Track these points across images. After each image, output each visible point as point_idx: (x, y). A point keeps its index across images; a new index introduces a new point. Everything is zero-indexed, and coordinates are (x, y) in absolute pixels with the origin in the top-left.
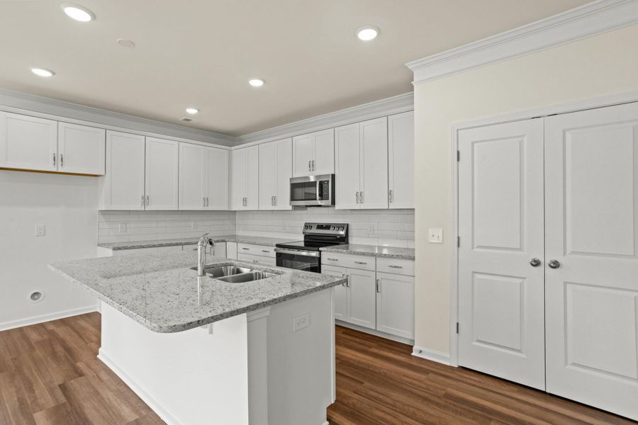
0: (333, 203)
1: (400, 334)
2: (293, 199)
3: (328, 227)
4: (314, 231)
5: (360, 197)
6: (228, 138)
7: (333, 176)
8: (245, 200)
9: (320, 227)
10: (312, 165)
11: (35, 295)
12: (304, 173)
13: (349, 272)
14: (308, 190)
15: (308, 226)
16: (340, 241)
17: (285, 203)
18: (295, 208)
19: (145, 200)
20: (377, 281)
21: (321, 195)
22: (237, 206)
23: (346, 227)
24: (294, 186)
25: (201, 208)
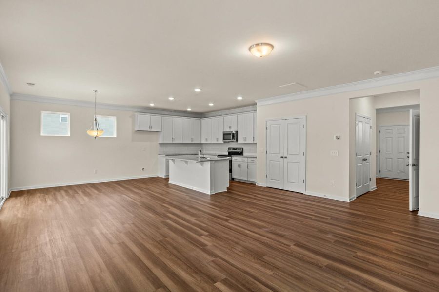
0: (237, 140)
1: (251, 179)
2: (224, 139)
3: (236, 149)
4: (232, 151)
5: (245, 139)
6: (200, 115)
7: (237, 132)
8: (207, 139)
9: (234, 149)
10: (230, 127)
11: (143, 169)
12: (227, 130)
13: (240, 163)
14: (229, 136)
15: (229, 149)
16: (240, 153)
17: (221, 141)
18: (225, 142)
19: (173, 139)
20: (248, 165)
21: (233, 138)
22: (203, 141)
23: (242, 149)
24: (224, 135)
25: (190, 142)
